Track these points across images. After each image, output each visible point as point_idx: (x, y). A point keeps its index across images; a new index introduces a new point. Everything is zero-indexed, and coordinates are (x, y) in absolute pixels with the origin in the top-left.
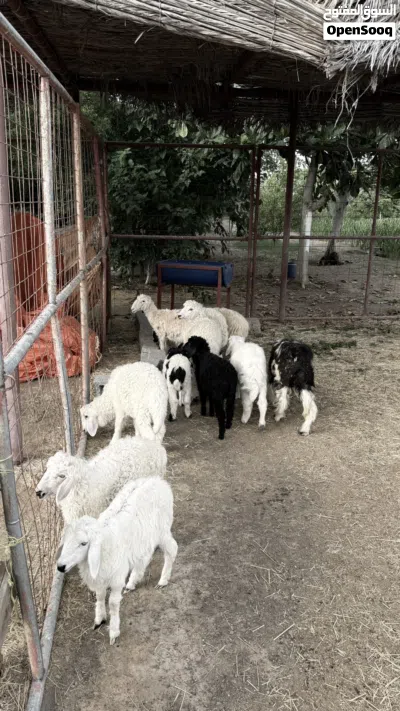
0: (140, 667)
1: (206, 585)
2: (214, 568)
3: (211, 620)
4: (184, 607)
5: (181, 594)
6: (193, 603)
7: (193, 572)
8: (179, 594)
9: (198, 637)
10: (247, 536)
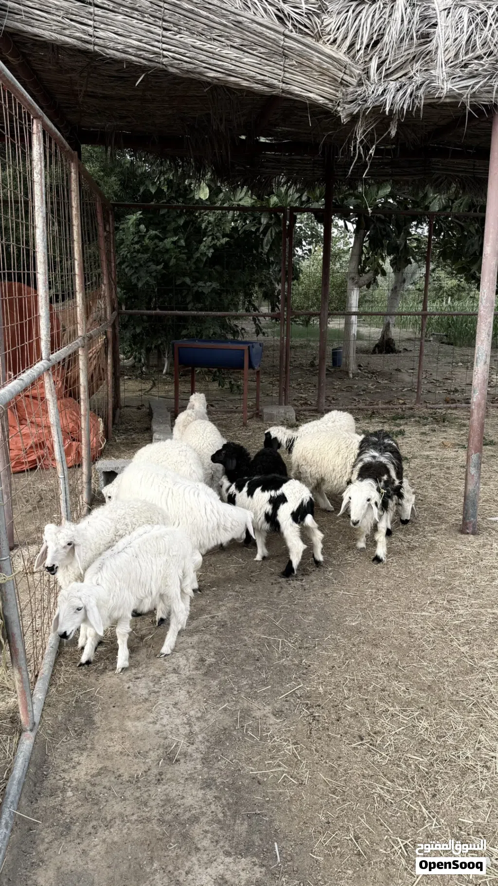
0: (136, 723)
1: (212, 654)
2: (221, 640)
3: (215, 683)
4: (186, 672)
5: (185, 662)
6: (197, 669)
7: (199, 642)
8: (182, 662)
9: (199, 697)
10: (260, 612)
